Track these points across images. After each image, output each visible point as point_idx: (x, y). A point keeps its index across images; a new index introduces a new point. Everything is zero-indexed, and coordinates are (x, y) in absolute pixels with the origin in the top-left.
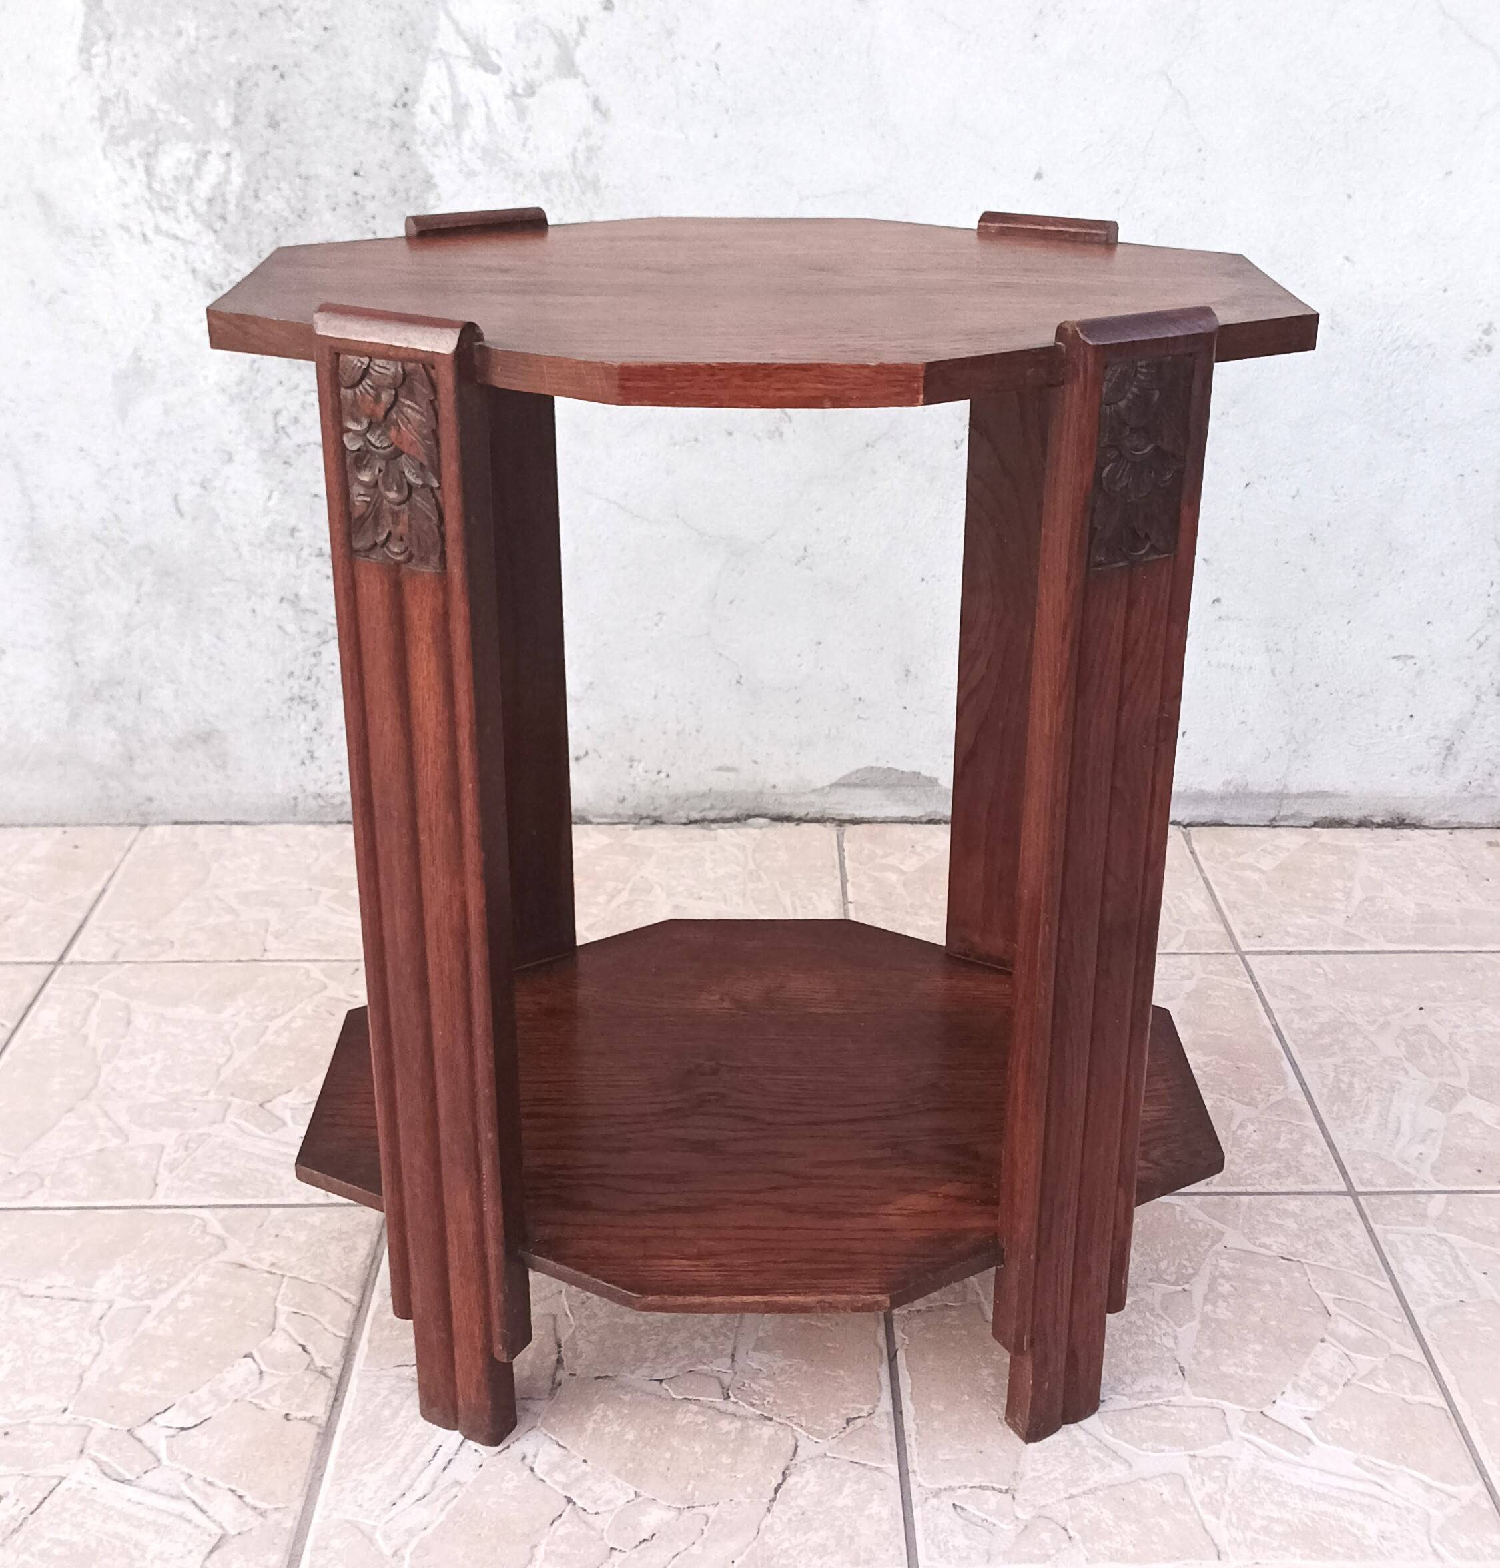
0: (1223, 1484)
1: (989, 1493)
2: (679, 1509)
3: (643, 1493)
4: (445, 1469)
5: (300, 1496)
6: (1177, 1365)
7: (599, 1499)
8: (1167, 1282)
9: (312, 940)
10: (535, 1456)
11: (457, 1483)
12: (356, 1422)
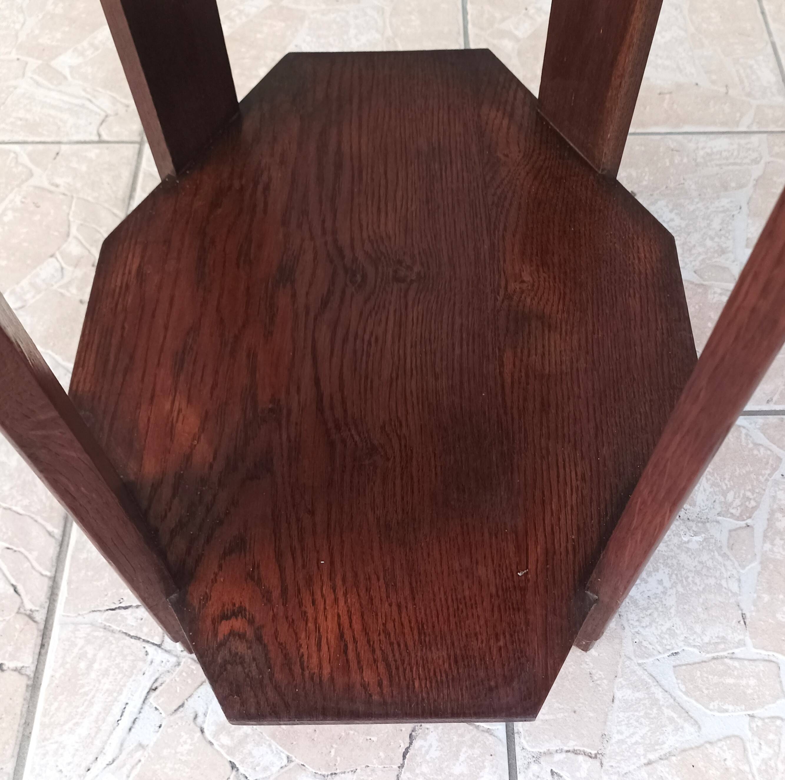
0: (776, 748)
1: (581, 758)
2: (324, 776)
3: (294, 758)
4: (130, 729)
5: (13, 756)
6: (740, 612)
7: (258, 765)
8: (732, 516)
9: (21, 119)
10: (205, 715)
11: (141, 746)
12: (57, 675)
